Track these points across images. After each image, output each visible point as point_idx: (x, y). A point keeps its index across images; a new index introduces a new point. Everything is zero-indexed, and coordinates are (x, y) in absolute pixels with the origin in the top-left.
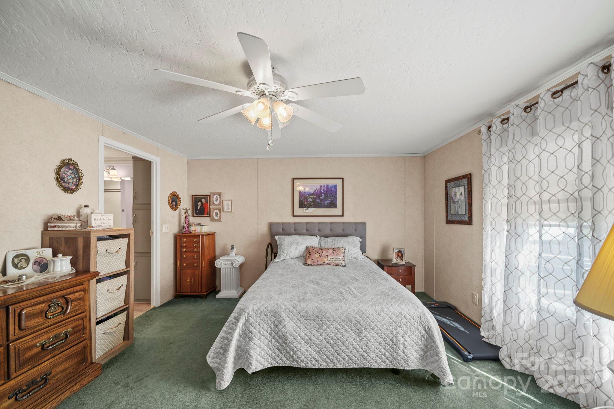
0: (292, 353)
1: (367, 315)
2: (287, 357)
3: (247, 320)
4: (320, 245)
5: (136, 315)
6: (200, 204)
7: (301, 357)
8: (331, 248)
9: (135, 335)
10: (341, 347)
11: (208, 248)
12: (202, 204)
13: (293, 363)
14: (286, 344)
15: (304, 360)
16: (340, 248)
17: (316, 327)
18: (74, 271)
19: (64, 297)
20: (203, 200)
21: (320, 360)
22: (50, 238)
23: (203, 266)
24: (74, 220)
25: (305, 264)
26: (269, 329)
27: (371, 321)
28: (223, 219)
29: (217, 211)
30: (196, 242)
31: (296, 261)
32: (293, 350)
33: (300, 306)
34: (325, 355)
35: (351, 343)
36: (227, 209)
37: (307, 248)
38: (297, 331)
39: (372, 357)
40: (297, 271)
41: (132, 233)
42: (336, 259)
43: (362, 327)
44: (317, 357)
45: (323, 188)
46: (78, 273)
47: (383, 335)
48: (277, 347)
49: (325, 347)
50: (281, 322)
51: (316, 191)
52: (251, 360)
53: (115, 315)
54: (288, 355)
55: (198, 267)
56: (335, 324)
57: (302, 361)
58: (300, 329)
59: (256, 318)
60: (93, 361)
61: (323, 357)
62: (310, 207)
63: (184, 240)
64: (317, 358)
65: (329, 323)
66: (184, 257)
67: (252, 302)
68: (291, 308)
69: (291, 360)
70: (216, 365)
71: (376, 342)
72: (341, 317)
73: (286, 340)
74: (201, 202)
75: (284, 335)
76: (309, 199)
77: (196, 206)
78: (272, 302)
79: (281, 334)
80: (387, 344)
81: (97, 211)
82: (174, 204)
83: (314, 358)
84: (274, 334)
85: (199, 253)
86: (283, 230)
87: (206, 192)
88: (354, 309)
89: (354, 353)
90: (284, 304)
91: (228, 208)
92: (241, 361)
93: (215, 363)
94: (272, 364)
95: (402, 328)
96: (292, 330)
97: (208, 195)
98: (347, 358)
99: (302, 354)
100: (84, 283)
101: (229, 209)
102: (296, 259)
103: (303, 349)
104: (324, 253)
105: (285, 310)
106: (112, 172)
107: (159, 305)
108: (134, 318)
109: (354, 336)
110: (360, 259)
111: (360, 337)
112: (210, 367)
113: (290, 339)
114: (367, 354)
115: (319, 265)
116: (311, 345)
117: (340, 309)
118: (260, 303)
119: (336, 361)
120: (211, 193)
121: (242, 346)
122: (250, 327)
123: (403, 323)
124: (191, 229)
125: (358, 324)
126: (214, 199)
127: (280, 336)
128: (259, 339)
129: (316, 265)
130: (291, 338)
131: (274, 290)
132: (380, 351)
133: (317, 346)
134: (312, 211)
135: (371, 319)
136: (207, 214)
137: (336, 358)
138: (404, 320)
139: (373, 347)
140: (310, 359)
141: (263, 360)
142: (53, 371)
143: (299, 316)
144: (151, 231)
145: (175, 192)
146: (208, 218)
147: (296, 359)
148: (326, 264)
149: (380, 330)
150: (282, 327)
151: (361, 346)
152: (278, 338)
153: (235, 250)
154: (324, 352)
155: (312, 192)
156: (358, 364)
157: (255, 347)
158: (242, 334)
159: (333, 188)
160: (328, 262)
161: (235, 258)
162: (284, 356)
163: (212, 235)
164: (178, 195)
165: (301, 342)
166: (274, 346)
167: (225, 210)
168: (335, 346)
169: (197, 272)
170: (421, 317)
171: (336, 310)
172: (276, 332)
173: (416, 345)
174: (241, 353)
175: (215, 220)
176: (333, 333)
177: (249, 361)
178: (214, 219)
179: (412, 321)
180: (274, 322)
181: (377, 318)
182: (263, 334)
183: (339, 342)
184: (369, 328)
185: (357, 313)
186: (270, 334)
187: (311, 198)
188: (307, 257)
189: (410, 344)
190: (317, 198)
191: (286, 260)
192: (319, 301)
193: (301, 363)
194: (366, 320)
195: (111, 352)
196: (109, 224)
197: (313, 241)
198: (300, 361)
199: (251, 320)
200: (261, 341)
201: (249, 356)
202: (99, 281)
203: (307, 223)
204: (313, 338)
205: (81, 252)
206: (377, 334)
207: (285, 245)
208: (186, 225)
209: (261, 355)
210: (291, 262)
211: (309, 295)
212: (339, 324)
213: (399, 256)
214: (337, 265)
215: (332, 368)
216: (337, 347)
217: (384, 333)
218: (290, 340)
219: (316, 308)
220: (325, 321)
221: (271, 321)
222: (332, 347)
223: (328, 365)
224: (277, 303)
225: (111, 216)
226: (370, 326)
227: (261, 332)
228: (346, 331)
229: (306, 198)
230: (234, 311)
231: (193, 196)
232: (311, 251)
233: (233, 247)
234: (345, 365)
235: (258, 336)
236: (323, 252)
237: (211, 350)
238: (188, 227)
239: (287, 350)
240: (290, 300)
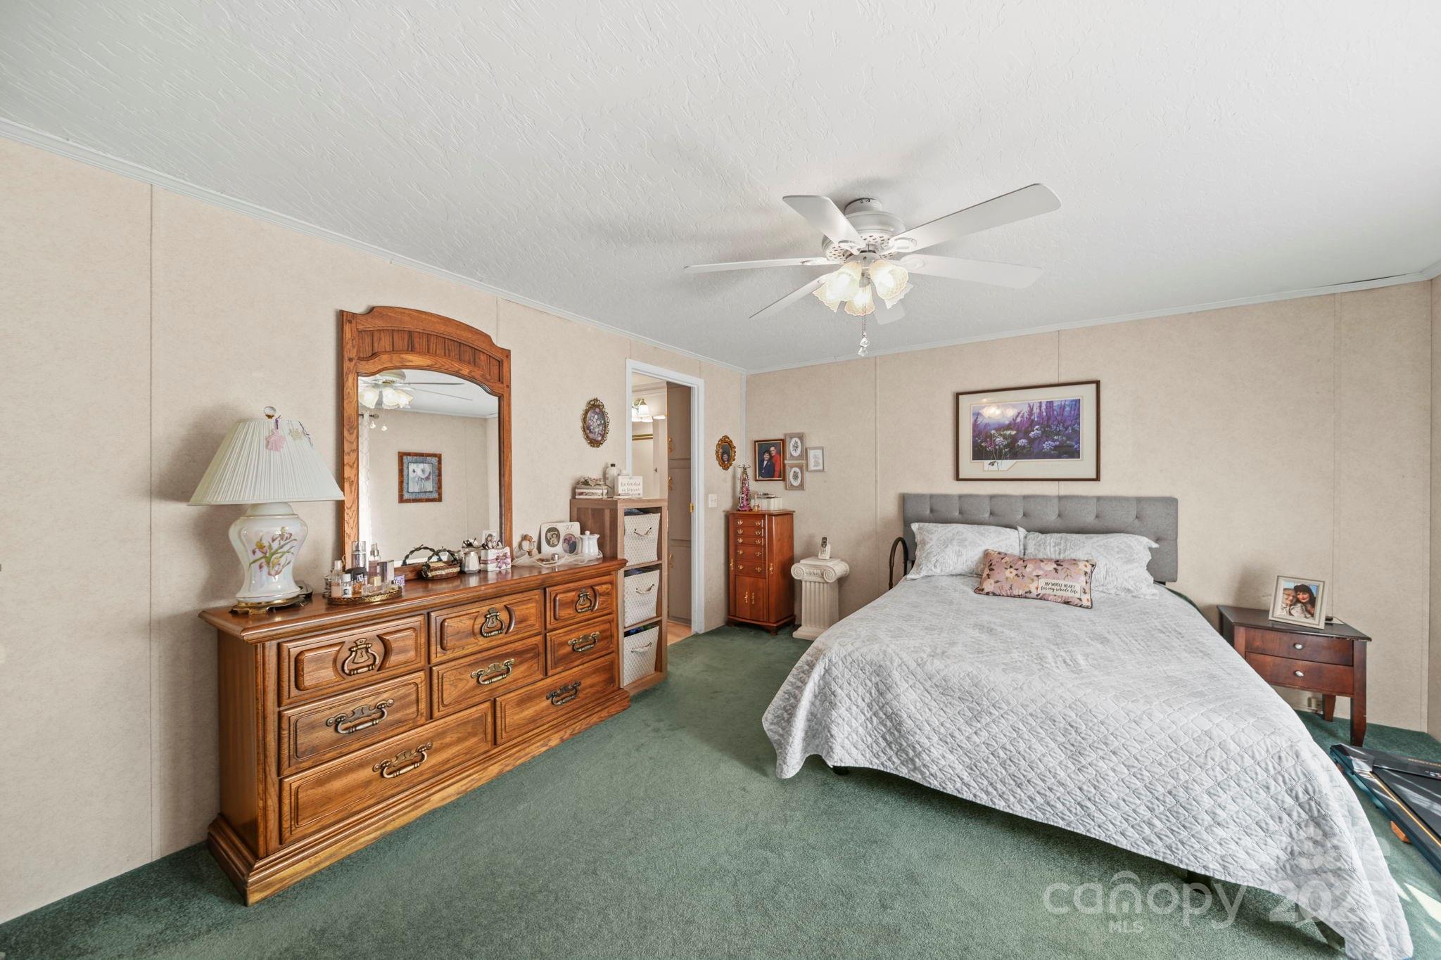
0: (911, 753)
1: (1101, 717)
2: (902, 759)
3: (827, 671)
4: (1025, 549)
5: (671, 640)
6: (766, 456)
7: (930, 766)
8: (1050, 560)
9: (669, 668)
10: (1025, 771)
11: (779, 540)
12: (771, 457)
13: (914, 775)
14: (899, 731)
15: (937, 773)
16: (1079, 561)
17: (966, 714)
18: (602, 556)
19: (592, 587)
20: (772, 449)
21: (973, 784)
22: (578, 509)
23: (771, 573)
24: (600, 485)
25: (979, 590)
26: (868, 695)
27: (1112, 734)
28: (806, 485)
29: (797, 470)
30: (759, 528)
31: (958, 582)
32: (914, 747)
33: (932, 664)
34: (987, 778)
35: (1053, 770)
36: (815, 466)
37: (987, 554)
38: (923, 713)
39: (1110, 818)
40: (951, 603)
41: (664, 505)
42: (1063, 588)
43: (1083, 741)
44: (965, 776)
45: (1036, 410)
46: (605, 559)
47: (1145, 773)
48: (882, 733)
49: (987, 762)
50: (890, 687)
51: (1019, 420)
52: (833, 743)
53: (645, 628)
54: (904, 756)
55: (761, 575)
56: (1012, 718)
57: (932, 775)
58: (930, 710)
59: (843, 670)
60: (622, 687)
61: (980, 780)
62: (1000, 459)
63: (741, 523)
64: (965, 778)
65: (997, 713)
66: (741, 553)
67: (838, 641)
68: (913, 665)
69: (910, 766)
70: (776, 737)
71: (1121, 783)
72: (1028, 706)
73: (900, 724)
74: (769, 452)
75: (897, 715)
76: (999, 440)
77: (761, 461)
78: (876, 647)
79: (891, 711)
80: (1158, 799)
81: (624, 472)
82: (725, 457)
83: (958, 776)
84: (876, 707)
85: (765, 548)
86: (932, 511)
87: (778, 435)
88: (1063, 694)
89: (1058, 794)
90: (898, 655)
91: (817, 464)
92: (817, 742)
93: (775, 732)
94: (871, 764)
95: (1211, 772)
96: (912, 708)
97: (781, 440)
98: (1039, 799)
99: (932, 760)
100: (612, 573)
101: (817, 466)
102: (959, 577)
103: (935, 752)
104: (1028, 569)
105: (900, 665)
106: (642, 408)
107: (703, 632)
108: (668, 644)
109: (1060, 756)
110: (1145, 595)
111: (1077, 763)
112: (768, 737)
113: (907, 724)
114: (1094, 805)
115: (1014, 597)
116: (953, 748)
117: (1025, 687)
118: (852, 644)
119: (1012, 799)
120: (785, 435)
121: (819, 716)
122: (833, 683)
123: (1213, 760)
124: (753, 503)
125: (1073, 732)
126: (791, 446)
127: (888, 714)
128: (848, 710)
129: (1008, 596)
130: (910, 722)
131: (886, 629)
132: (1134, 811)
133: (966, 754)
134: (1006, 467)
135: (1111, 730)
136: (780, 476)
137: (1013, 791)
138: (1218, 753)
139: (1113, 793)
140: (950, 775)
141: (854, 751)
142: (582, 682)
143: (928, 684)
144: (691, 505)
145: (726, 437)
146: (781, 484)
147: (920, 766)
148: (1035, 597)
149: (1137, 759)
150: (892, 696)
151: (1079, 784)
152: (884, 717)
153: (828, 547)
154: (984, 770)
155: (1007, 422)
156: (1071, 822)
157: (840, 721)
158: (819, 693)
159: (1067, 409)
160: (1039, 591)
161: (829, 564)
162: (897, 754)
163: (788, 515)
164: (731, 441)
165: (931, 737)
166: (876, 730)
167: (812, 467)
168: (1010, 766)
169: (761, 583)
170: (1280, 758)
171: (1016, 689)
172: (881, 705)
173: (1261, 828)
174: (816, 727)
175: (792, 488)
176: (1005, 735)
177: (830, 744)
178: (791, 485)
179: (1245, 760)
180: (878, 685)
181: (1128, 729)
182: (856, 701)
183: (1021, 759)
184: (1105, 749)
185: (1070, 707)
186: (870, 706)
187: (1005, 437)
188: (985, 575)
189: (1237, 820)
190: (1021, 435)
191: (933, 579)
192: (976, 664)
193: (930, 778)
194: (1096, 728)
195: (640, 682)
196: (637, 492)
197: (1008, 541)
198: (928, 773)
199: (835, 672)
200: (851, 715)
201: (829, 735)
202: (627, 574)
203: (992, 497)
204: (958, 736)
205: (608, 532)
206: (1128, 767)
207: (932, 543)
208: (743, 496)
209: (851, 739)
210: (946, 582)
211: (958, 649)
212: (1022, 721)
213: (1298, 601)
214: (1067, 603)
215: (1001, 809)
216: (1013, 768)
217: (1149, 771)
218: (907, 726)
219: (968, 675)
220: (989, 707)
221: (871, 681)
222: (1003, 764)
223: (992, 800)
224: (885, 651)
225: (640, 480)
226: (1106, 744)
227: (852, 698)
228: (1040, 740)
229: (991, 436)
230: (807, 652)
231: (756, 442)
232: (994, 562)
233: (824, 541)
234: (1033, 813)
235: (846, 703)
236: (1025, 567)
237: (768, 708)
238: (747, 500)
239: (901, 744)
240: (912, 649)
